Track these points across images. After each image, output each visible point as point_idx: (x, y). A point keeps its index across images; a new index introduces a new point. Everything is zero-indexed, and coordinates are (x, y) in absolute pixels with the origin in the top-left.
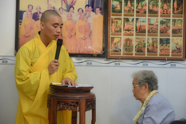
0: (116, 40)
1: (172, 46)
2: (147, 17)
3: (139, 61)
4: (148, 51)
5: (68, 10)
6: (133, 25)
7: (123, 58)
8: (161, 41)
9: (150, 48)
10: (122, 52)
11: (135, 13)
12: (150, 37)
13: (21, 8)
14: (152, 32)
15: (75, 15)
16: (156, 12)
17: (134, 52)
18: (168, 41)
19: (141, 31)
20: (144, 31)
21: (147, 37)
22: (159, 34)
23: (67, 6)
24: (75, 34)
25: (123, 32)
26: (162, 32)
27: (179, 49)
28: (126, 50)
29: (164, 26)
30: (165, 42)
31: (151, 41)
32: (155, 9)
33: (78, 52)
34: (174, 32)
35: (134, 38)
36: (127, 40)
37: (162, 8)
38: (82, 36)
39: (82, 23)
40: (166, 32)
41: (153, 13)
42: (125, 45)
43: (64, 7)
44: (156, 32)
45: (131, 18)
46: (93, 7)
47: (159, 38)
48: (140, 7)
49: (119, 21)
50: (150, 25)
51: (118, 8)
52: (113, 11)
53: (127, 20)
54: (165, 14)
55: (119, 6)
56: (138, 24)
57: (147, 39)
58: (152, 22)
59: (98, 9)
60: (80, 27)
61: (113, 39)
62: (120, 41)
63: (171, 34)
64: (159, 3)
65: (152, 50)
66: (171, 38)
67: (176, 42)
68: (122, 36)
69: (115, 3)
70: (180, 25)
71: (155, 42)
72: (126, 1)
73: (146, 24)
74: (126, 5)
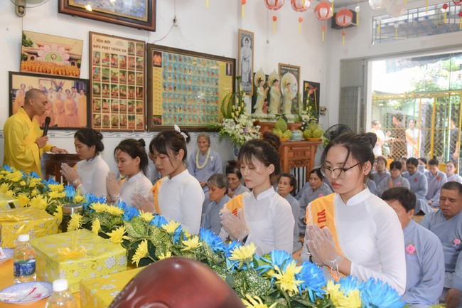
0: (97, 116)
1: (136, 122)
2: (119, 99)
3: (114, 133)
4: (121, 125)
5: (57, 91)
6: (110, 105)
7: (103, 131)
8: (129, 117)
9: (122, 123)
10: (102, 126)
11: (110, 96)
12: (122, 115)
13: (14, 87)
14: (123, 110)
15: (64, 96)
16: (125, 96)
17: (111, 126)
18: (134, 118)
19: (115, 109)
20: (117, 110)
21: (119, 114)
22: (127, 112)
23: (56, 87)
24: (64, 111)
25: (102, 110)
26: (129, 111)
27: (141, 124)
28: (104, 124)
29: (131, 106)
30: (131, 118)
31: (122, 118)
32: (124, 93)
33: (66, 126)
34: (138, 110)
35: (110, 115)
36: (105, 117)
37: (129, 92)
38: (69, 113)
39: (70, 102)
40: (132, 111)
41: (123, 96)
42: (103, 121)
43: (54, 88)
44: (125, 111)
45: (107, 99)
46: (78, 89)
47: (127, 115)
48: (113, 91)
49: (99, 101)
50: (121, 105)
51: (98, 91)
52: (94, 93)
54: (131, 97)
55: (98, 89)
56: (113, 104)
57: (120, 116)
58: (122, 103)
59: (82, 91)
60: (68, 105)
61: (95, 115)
62: (100, 117)
63: (136, 112)
64: (127, 89)
65: (123, 125)
66: (136, 115)
67: (140, 118)
68: (102, 114)
69: (95, 87)
70: (141, 106)
71: (125, 118)
72: (104, 85)
73: (119, 104)
74: (104, 88)
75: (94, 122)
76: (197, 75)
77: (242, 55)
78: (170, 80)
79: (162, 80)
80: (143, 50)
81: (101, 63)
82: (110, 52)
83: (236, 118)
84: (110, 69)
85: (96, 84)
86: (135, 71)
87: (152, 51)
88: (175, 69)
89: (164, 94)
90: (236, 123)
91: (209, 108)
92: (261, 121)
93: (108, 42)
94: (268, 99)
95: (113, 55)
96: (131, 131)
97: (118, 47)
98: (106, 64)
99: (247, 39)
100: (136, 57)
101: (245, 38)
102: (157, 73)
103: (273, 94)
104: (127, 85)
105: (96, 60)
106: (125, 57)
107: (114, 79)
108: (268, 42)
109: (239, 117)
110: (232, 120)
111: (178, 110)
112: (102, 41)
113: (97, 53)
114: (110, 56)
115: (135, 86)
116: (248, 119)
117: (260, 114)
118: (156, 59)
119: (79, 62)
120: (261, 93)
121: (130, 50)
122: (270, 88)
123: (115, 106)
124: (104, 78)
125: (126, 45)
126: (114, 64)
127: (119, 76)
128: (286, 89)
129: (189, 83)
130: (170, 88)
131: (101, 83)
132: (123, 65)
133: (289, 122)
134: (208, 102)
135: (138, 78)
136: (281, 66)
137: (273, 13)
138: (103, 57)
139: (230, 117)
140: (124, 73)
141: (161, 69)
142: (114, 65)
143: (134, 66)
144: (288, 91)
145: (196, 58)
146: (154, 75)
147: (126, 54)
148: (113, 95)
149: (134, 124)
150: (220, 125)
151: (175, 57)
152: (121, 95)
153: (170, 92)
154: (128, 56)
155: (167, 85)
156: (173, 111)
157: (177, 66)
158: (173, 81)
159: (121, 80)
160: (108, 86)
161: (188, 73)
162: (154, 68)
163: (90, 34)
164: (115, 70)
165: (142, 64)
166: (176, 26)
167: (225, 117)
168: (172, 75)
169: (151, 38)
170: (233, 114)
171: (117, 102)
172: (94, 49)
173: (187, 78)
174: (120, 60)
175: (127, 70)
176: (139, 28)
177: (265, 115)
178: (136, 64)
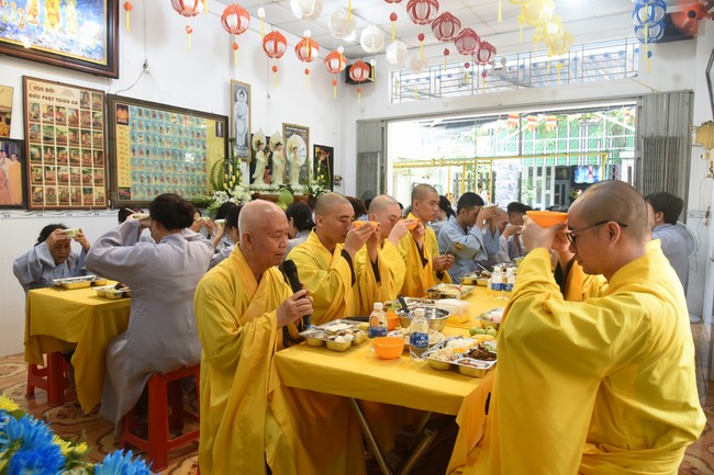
0: (37, 190)
1: (95, 195)
2: (69, 167)
4: (72, 201)
6: (55, 174)
7: (47, 209)
8: (85, 190)
9: (74, 198)
10: (45, 203)
11: (56, 162)
12: (73, 187)
14: (76, 181)
16: (78, 162)
17: (58, 202)
18: (91, 191)
19: (63, 180)
20: (67, 181)
21: (70, 186)
22: (82, 183)
25: (44, 181)
26: (84, 182)
27: (102, 198)
28: (49, 199)
29: (86, 175)
30: (88, 191)
31: (74, 191)
32: (76, 158)
34: (96, 181)
35: (56, 187)
36: (49, 190)
37: (83, 157)
40: (89, 181)
41: (74, 162)
42: (47, 195)
44: (79, 181)
45: (52, 167)
46: (7, 152)
47: (82, 187)
48: (60, 156)
49: (39, 170)
50: (72, 174)
51: (37, 155)
52: (32, 159)
53: (48, 169)
54: (86, 164)
55: (38, 153)
56: (60, 173)
57: (71, 189)
58: (74, 172)
59: (14, 156)
61: (34, 188)
62: (42, 191)
63: (93, 183)
64: (81, 153)
65: (76, 200)
66: (94, 187)
67: (99, 191)
68: (44, 186)
69: (34, 150)
70: (101, 175)
71: (78, 191)
72: (46, 148)
73: (69, 173)
74: (46, 152)
75: (32, 197)
76: (178, 135)
77: (235, 113)
78: (141, 143)
79: (129, 142)
80: (101, 103)
81: (42, 119)
82: (54, 103)
83: (230, 190)
84: (55, 126)
85: (35, 146)
86: (92, 130)
87: (114, 105)
88: (147, 128)
89: (133, 160)
90: (230, 196)
91: (195, 178)
92: (261, 193)
93: (52, 91)
94: (270, 166)
95: (58, 108)
96: (88, 209)
97: (66, 98)
98: (48, 119)
99: (242, 93)
100: (91, 111)
101: (239, 91)
102: (122, 133)
103: (275, 160)
104: (80, 148)
105: (33, 114)
106: (77, 111)
107: (61, 140)
108: (269, 97)
109: (233, 189)
110: (224, 193)
111: (153, 180)
112: (42, 89)
113: (34, 104)
114: (55, 109)
115: (92, 149)
116: (245, 190)
117: (260, 184)
118: (121, 114)
119: (8, 116)
120: (261, 158)
121: (82, 102)
122: (272, 153)
123: (63, 176)
124: (46, 139)
125: (77, 95)
126: (60, 120)
127: (68, 136)
128: (292, 155)
129: (166, 146)
130: (141, 153)
131: (42, 145)
132: (74, 122)
133: (295, 194)
134: (193, 170)
135: (95, 139)
136: (285, 126)
137: (274, 62)
138: (43, 110)
139: (222, 189)
140: (75, 132)
141: (128, 128)
142: (60, 122)
143: (89, 123)
144: (295, 157)
145: (175, 115)
146: (118, 135)
147: (78, 107)
148: (62, 161)
149: (92, 199)
150: (209, 198)
151: (147, 112)
152: (72, 160)
153: (141, 157)
154: (80, 110)
155: (136, 149)
156: (146, 181)
157: (149, 124)
158: (145, 143)
159: (71, 141)
160: (52, 149)
161: (165, 134)
162: (118, 126)
163: (24, 79)
164: (61, 128)
165: (101, 121)
166: (148, 72)
167: (216, 189)
168: (143, 136)
169: (113, 88)
170: (225, 185)
171: (66, 170)
172: (30, 100)
173: (163, 139)
174: (69, 114)
175: (80, 129)
176: (96, 74)
177: (267, 186)
178: (92, 121)
